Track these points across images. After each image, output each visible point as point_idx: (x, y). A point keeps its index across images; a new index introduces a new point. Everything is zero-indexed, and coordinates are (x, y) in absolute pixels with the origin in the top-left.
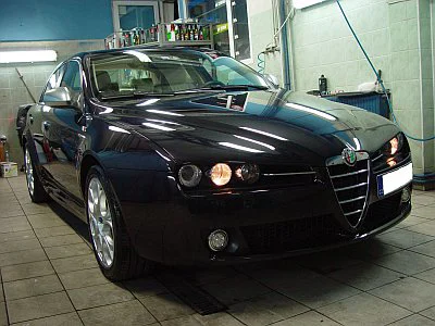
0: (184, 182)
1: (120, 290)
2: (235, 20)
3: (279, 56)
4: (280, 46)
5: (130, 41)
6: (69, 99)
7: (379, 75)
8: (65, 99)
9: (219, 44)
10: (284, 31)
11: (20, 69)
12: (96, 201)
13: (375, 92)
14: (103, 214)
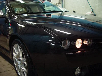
3: (61, 5)
6: (3, 14)
8: (1, 14)
12: (17, 53)
14: (21, 58)
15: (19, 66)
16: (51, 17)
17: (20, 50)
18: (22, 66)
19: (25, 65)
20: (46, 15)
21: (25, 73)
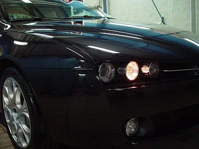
4: (102, 5)
12: (11, 96)
14: (19, 106)
15: (15, 122)
16: (84, 25)
17: (15, 89)
18: (20, 123)
19: (27, 120)
20: (72, 22)
21: (26, 136)
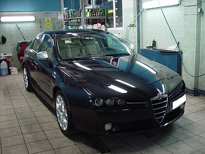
0: (96, 104)
1: (69, 140)
2: (117, 9)
3: (136, 29)
4: (136, 24)
5: (69, 16)
6: (47, 57)
7: (178, 44)
9: (109, 18)
10: (138, 18)
11: (18, 24)
12: (60, 105)
13: (176, 52)
14: (63, 110)
15: (61, 117)
17: (62, 102)
